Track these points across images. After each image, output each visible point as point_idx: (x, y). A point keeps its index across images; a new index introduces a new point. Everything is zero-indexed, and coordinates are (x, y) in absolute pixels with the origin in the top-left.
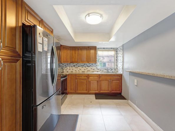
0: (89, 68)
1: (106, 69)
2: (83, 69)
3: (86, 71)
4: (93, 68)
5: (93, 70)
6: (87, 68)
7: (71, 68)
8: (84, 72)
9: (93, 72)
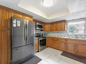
0: (62, 34)
1: (75, 35)
2: (58, 35)
3: (60, 35)
4: (64, 34)
5: (64, 36)
6: (60, 34)
7: (52, 34)
8: (59, 36)
9: (64, 37)
